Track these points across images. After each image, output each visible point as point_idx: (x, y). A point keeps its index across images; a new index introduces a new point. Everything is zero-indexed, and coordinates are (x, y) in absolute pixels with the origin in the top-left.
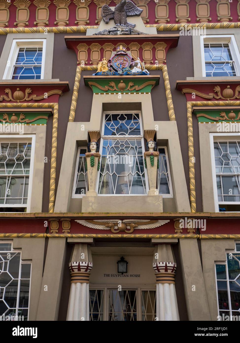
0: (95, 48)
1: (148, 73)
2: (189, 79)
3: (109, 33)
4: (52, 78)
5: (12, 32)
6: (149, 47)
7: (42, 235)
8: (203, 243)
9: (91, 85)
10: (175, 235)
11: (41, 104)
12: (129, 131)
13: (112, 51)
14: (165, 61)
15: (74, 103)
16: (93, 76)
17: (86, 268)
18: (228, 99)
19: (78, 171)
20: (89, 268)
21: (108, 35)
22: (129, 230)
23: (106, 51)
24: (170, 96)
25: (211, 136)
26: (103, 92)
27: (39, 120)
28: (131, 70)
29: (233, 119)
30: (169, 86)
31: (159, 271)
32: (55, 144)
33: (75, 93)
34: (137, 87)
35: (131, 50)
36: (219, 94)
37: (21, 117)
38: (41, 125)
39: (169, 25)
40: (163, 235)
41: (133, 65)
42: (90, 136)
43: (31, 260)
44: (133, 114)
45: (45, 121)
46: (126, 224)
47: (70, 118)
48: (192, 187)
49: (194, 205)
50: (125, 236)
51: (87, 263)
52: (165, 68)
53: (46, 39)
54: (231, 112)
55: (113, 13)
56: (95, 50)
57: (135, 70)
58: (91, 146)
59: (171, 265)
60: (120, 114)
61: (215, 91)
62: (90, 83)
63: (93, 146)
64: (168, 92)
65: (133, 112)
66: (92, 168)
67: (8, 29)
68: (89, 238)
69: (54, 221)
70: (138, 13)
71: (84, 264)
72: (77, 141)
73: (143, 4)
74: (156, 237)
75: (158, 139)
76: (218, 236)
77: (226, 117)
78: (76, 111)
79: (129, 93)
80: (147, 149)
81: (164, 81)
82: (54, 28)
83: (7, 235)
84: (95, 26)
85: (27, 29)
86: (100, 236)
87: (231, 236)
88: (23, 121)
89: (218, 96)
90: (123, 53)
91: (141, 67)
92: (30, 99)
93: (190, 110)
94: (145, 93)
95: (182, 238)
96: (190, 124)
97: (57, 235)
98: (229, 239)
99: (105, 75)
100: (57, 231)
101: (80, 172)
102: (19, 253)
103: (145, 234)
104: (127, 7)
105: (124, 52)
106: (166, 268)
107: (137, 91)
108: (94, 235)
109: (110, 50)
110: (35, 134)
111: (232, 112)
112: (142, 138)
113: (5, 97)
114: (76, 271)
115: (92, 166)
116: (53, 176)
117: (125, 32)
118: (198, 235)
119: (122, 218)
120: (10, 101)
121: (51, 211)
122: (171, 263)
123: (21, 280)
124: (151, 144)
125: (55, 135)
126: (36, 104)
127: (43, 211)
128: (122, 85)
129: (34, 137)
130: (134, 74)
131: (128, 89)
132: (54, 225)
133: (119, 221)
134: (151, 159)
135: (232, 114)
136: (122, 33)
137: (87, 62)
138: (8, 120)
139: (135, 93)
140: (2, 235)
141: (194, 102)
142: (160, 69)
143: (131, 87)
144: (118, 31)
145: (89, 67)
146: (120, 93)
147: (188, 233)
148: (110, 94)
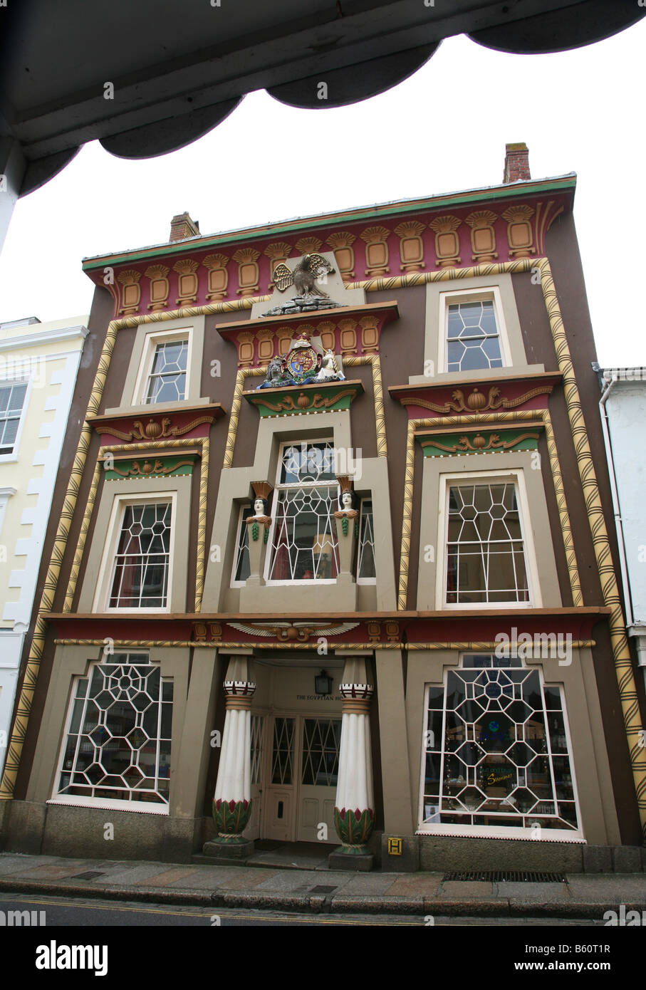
0: (265, 337)
1: (341, 376)
2: (415, 381)
3: (283, 312)
4: (201, 396)
5: (144, 322)
6: (351, 326)
7: (185, 643)
8: (411, 657)
9: (258, 405)
10: (369, 645)
11: (184, 441)
13: (292, 339)
14: (377, 348)
15: (231, 436)
17: (244, 689)
18: (476, 411)
19: (240, 545)
20: (249, 690)
21: (281, 314)
22: (303, 637)
23: (282, 340)
24: (381, 412)
26: (273, 414)
27: (181, 469)
28: (316, 375)
29: (480, 448)
30: (378, 395)
31: (344, 696)
32: (203, 506)
34: (326, 401)
35: (321, 336)
36: (462, 403)
37: (157, 465)
38: (184, 475)
39: (386, 280)
40: (350, 646)
42: (255, 489)
43: (173, 677)
44: (327, 443)
45: (191, 469)
46: (298, 629)
47: (226, 462)
48: (402, 569)
49: (403, 597)
50: (296, 645)
51: (245, 683)
52: (376, 361)
53: (192, 327)
54: (476, 437)
56: (264, 340)
57: (324, 373)
58: (256, 506)
59: (360, 687)
61: (455, 399)
62: (255, 402)
63: (259, 505)
64: (378, 404)
66: (255, 543)
67: (138, 318)
68: (247, 649)
69: (199, 624)
71: (240, 685)
72: (233, 499)
74: (342, 649)
76: (432, 646)
77: (468, 445)
78: (235, 449)
79: (316, 413)
81: (372, 385)
82: (204, 308)
83: (142, 642)
84: (266, 297)
85: (164, 314)
86: (261, 645)
87: (453, 645)
88: (159, 471)
89: (460, 407)
91: (332, 367)
92: (169, 433)
93: (411, 436)
94: (339, 410)
95: (379, 649)
96: (409, 460)
97: (204, 644)
98: (449, 649)
100: (204, 638)
102: (159, 668)
106: (353, 692)
107: (327, 407)
108: (254, 645)
109: (288, 337)
110: (177, 490)
111: (479, 437)
113: (135, 434)
114: (230, 694)
115: (256, 539)
116: (200, 555)
117: (308, 308)
118: (402, 645)
119: (292, 621)
120: (142, 440)
121: (197, 610)
122: (362, 685)
123: (162, 703)
124: (346, 498)
125: (203, 490)
126: (178, 442)
127: (187, 611)
128: (302, 400)
129: (174, 495)
130: (320, 382)
131: (312, 405)
132: (201, 631)
133: (287, 624)
134: (343, 525)
135: (479, 440)
136: (304, 308)
137: (252, 363)
138: (139, 471)
139: (324, 412)
140: (135, 642)
141: (418, 421)
142: (368, 365)
143: (318, 402)
144: (297, 305)
145: (254, 370)
146: (300, 414)
147: (389, 641)
148: (285, 415)
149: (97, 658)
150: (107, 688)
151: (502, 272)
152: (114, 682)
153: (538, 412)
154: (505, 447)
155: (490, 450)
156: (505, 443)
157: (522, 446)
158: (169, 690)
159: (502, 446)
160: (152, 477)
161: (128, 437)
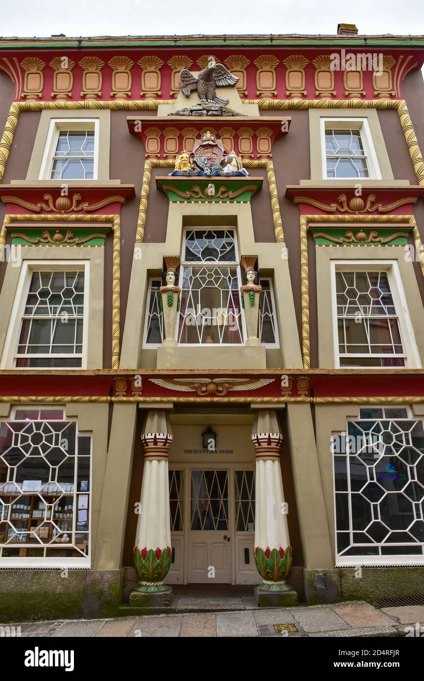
0: (171, 134)
1: (246, 173)
2: (304, 184)
3: (190, 113)
4: (110, 179)
5: (48, 108)
6: (248, 134)
7: (104, 398)
8: (318, 409)
9: (166, 190)
10: (282, 399)
11: (95, 216)
12: (220, 255)
13: (195, 138)
14: (271, 155)
15: (142, 215)
16: (170, 177)
17: (164, 441)
18: (357, 213)
19: (150, 312)
20: (168, 441)
21: (189, 115)
22: (221, 392)
23: (186, 139)
24: (277, 207)
25: (333, 264)
26: (183, 200)
27: (94, 240)
28: (223, 169)
29: (362, 242)
30: (275, 193)
31: (259, 445)
32: (117, 275)
33: (144, 201)
34: (231, 193)
35: (222, 138)
36: (345, 205)
37: (69, 235)
38: (96, 246)
39: (276, 101)
40: (266, 399)
41: (226, 161)
42: (166, 262)
43: (91, 431)
44: (226, 231)
45: (103, 241)
46: (217, 384)
47: (138, 237)
48: (305, 334)
49: (307, 358)
50: (216, 399)
51: (166, 435)
52: (271, 166)
53: (99, 118)
55: (197, 82)
56: (170, 137)
57: (229, 169)
58: (168, 277)
59: (275, 436)
60: (207, 230)
61: (340, 201)
62: (165, 187)
63: (170, 276)
64: (275, 200)
65: (225, 228)
66: (169, 308)
67: (42, 103)
68: (167, 402)
69: (121, 380)
70: (232, 83)
71: (161, 436)
72: (148, 270)
73: (238, 69)
74: (257, 402)
75: (260, 269)
76: (337, 399)
77: (353, 238)
78: (145, 227)
79: (221, 202)
80: (245, 281)
81: (268, 184)
82: (110, 102)
83: (58, 398)
84: (170, 101)
85: (70, 103)
86: (182, 399)
87: (354, 399)
88: (71, 241)
89: (342, 207)
90: (211, 143)
91: (236, 164)
92: (79, 208)
93: (304, 228)
94: (242, 202)
95: (290, 402)
96: (304, 247)
97: (125, 399)
98: (351, 403)
99: (186, 176)
100: (125, 394)
101: (153, 313)
102: (74, 423)
103: (242, 398)
104: (216, 73)
105: (212, 141)
106: (269, 441)
108: (175, 399)
109: (191, 137)
110: (89, 260)
111: (362, 232)
112: (237, 265)
113: (44, 206)
114: (151, 445)
115: (170, 305)
116: (116, 319)
117: (214, 112)
118: (312, 399)
119: (212, 376)
120: (51, 212)
121: (115, 368)
122: (276, 434)
123: (78, 458)
124: (251, 275)
126: (89, 216)
127: (104, 368)
128: (210, 190)
129: (87, 264)
130: (228, 175)
131: (218, 196)
132: (121, 386)
133: (208, 380)
134: (250, 297)
135: (362, 235)
136: (210, 113)
137: (159, 155)
138: (49, 239)
139: (228, 202)
140: (51, 398)
141: (310, 216)
142: (263, 167)
143: (223, 193)
144: (204, 110)
145: (162, 162)
146: (207, 202)
147: (299, 396)
148: (193, 202)
149: (6, 415)
150: (16, 444)
151: (370, 107)
152: (24, 439)
153: (407, 216)
154: (382, 241)
155: (371, 244)
156: (382, 238)
157: (395, 242)
158: (85, 445)
159: (380, 241)
160: (63, 246)
161: (37, 208)
